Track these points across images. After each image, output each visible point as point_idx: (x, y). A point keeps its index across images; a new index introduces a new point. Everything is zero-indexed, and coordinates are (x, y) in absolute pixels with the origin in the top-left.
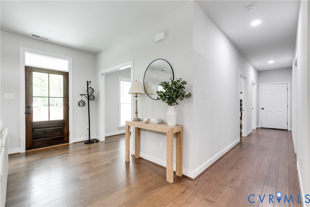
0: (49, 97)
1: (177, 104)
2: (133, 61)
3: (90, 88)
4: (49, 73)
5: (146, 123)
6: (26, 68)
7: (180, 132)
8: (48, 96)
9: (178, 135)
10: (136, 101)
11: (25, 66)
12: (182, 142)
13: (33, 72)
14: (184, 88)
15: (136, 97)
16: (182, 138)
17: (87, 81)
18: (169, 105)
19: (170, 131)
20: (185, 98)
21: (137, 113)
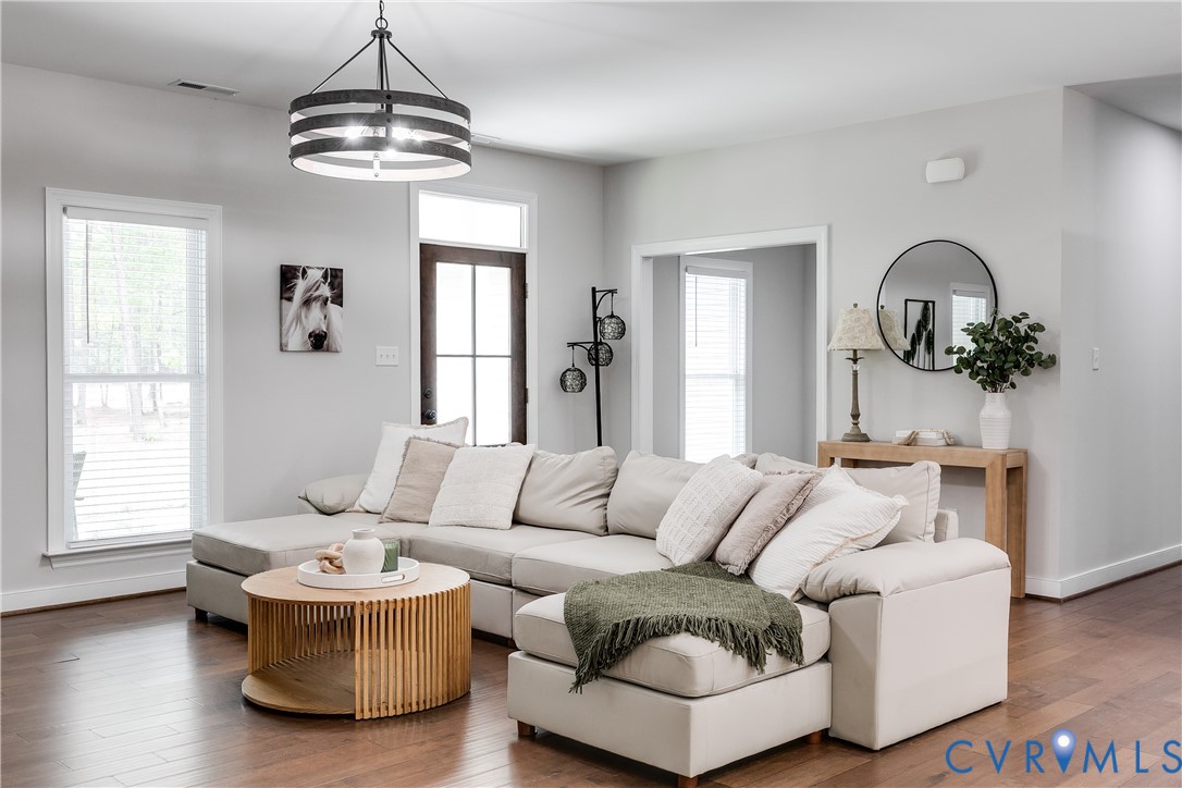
0: (474, 356)
1: (1013, 386)
2: (830, 228)
3: (612, 316)
4: (474, 264)
5: (908, 445)
6: (423, 247)
7: (1020, 468)
8: (470, 353)
9: (1016, 475)
10: (855, 374)
11: (421, 244)
12: (1026, 496)
13: (438, 264)
14: (1036, 342)
15: (855, 360)
16: (1026, 485)
17: (594, 289)
18: (985, 389)
19: (999, 463)
20: (1036, 371)
21: (856, 416)
